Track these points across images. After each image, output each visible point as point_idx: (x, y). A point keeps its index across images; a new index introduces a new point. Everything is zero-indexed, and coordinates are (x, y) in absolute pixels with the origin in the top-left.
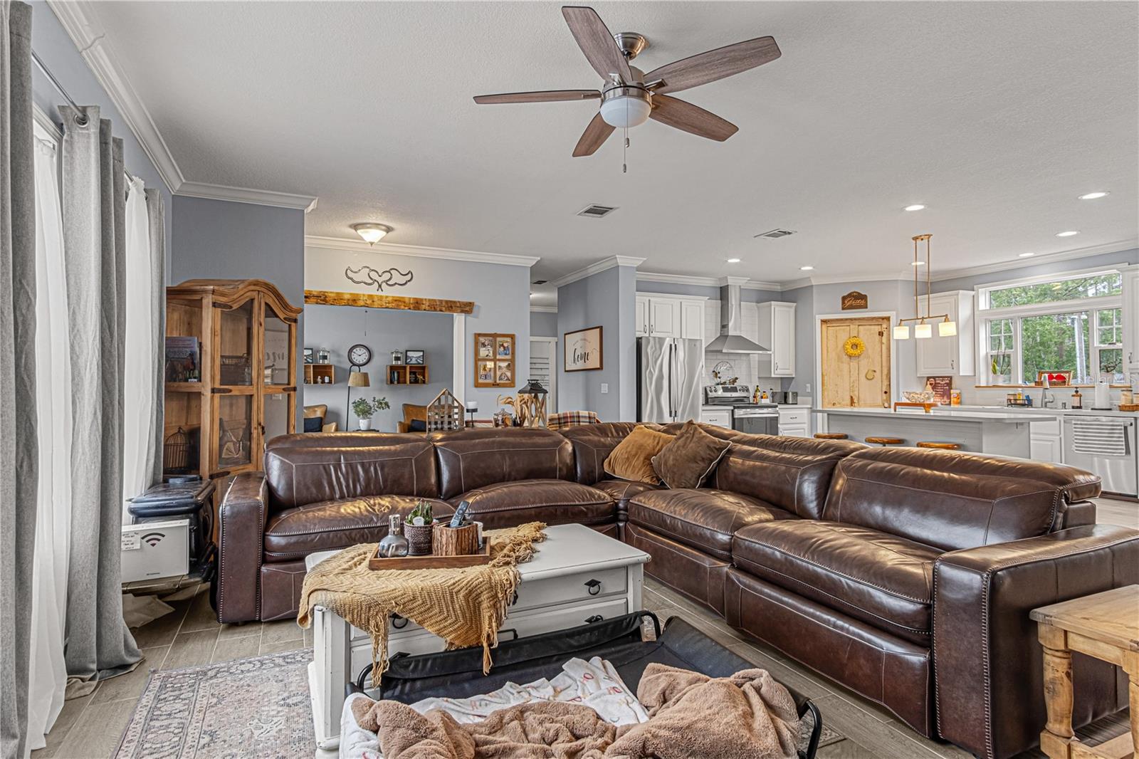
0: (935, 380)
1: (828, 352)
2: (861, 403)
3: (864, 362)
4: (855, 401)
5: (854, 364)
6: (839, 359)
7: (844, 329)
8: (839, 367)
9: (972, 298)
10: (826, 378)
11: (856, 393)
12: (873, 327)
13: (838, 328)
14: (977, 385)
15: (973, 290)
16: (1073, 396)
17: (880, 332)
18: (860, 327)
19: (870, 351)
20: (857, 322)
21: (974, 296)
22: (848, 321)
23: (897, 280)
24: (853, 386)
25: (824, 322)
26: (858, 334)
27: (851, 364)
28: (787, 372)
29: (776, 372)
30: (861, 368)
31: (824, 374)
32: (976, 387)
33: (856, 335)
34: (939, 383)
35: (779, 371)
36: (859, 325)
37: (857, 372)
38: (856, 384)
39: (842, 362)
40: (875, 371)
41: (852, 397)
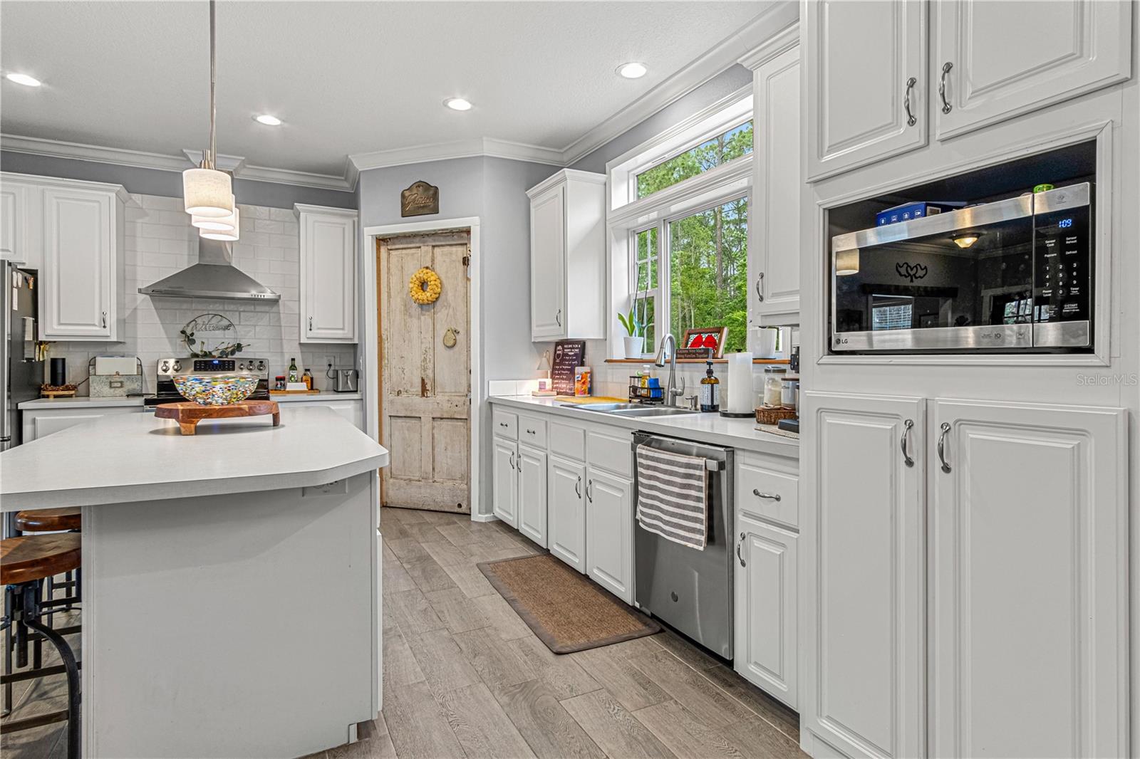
0: (564, 348)
1: (389, 296)
2: (438, 390)
3: (442, 314)
4: (428, 387)
5: (426, 319)
6: (406, 310)
7: (413, 254)
8: (405, 325)
9: (603, 187)
10: (386, 345)
11: (430, 372)
12: (454, 249)
13: (404, 251)
14: (608, 358)
15: (605, 173)
16: (703, 382)
17: (464, 258)
18: (437, 250)
19: (450, 294)
20: (430, 239)
21: (605, 184)
22: (418, 239)
23: (483, 156)
24: (425, 359)
25: (381, 241)
26: (433, 260)
27: (422, 318)
28: (339, 334)
29: (310, 334)
30: (438, 326)
31: (384, 337)
32: (606, 361)
33: (429, 264)
34: (567, 355)
35: (315, 333)
36: (434, 247)
37: (431, 334)
38: (430, 357)
39: (411, 316)
40: (456, 332)
41: (423, 380)
